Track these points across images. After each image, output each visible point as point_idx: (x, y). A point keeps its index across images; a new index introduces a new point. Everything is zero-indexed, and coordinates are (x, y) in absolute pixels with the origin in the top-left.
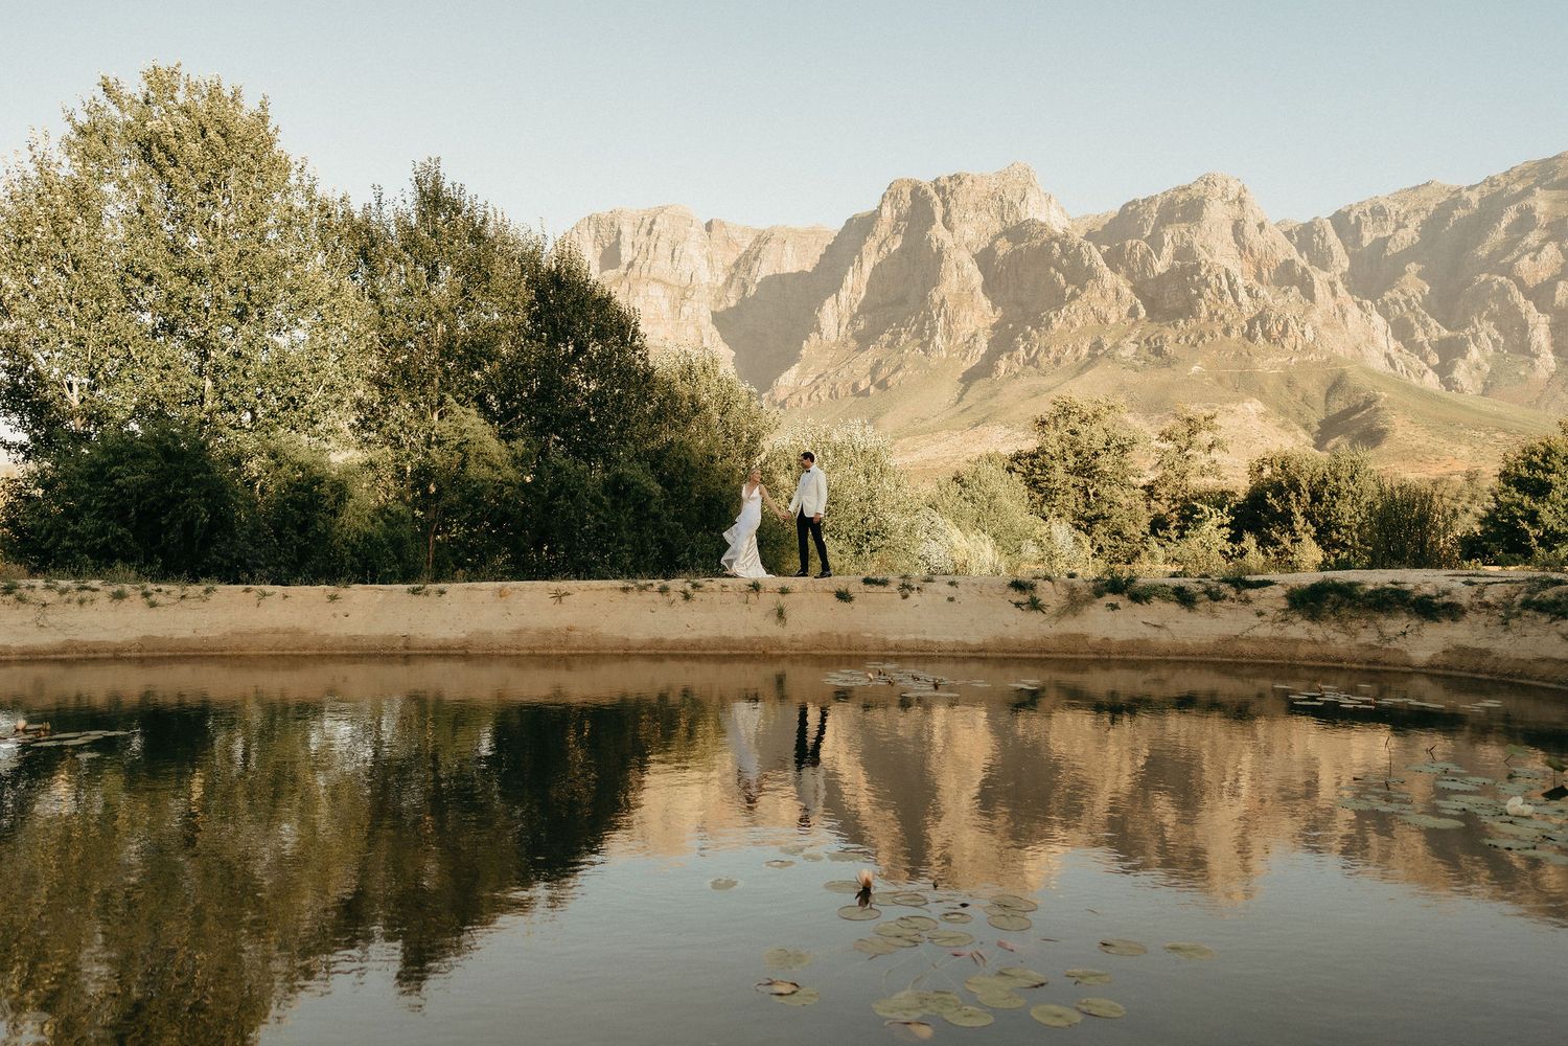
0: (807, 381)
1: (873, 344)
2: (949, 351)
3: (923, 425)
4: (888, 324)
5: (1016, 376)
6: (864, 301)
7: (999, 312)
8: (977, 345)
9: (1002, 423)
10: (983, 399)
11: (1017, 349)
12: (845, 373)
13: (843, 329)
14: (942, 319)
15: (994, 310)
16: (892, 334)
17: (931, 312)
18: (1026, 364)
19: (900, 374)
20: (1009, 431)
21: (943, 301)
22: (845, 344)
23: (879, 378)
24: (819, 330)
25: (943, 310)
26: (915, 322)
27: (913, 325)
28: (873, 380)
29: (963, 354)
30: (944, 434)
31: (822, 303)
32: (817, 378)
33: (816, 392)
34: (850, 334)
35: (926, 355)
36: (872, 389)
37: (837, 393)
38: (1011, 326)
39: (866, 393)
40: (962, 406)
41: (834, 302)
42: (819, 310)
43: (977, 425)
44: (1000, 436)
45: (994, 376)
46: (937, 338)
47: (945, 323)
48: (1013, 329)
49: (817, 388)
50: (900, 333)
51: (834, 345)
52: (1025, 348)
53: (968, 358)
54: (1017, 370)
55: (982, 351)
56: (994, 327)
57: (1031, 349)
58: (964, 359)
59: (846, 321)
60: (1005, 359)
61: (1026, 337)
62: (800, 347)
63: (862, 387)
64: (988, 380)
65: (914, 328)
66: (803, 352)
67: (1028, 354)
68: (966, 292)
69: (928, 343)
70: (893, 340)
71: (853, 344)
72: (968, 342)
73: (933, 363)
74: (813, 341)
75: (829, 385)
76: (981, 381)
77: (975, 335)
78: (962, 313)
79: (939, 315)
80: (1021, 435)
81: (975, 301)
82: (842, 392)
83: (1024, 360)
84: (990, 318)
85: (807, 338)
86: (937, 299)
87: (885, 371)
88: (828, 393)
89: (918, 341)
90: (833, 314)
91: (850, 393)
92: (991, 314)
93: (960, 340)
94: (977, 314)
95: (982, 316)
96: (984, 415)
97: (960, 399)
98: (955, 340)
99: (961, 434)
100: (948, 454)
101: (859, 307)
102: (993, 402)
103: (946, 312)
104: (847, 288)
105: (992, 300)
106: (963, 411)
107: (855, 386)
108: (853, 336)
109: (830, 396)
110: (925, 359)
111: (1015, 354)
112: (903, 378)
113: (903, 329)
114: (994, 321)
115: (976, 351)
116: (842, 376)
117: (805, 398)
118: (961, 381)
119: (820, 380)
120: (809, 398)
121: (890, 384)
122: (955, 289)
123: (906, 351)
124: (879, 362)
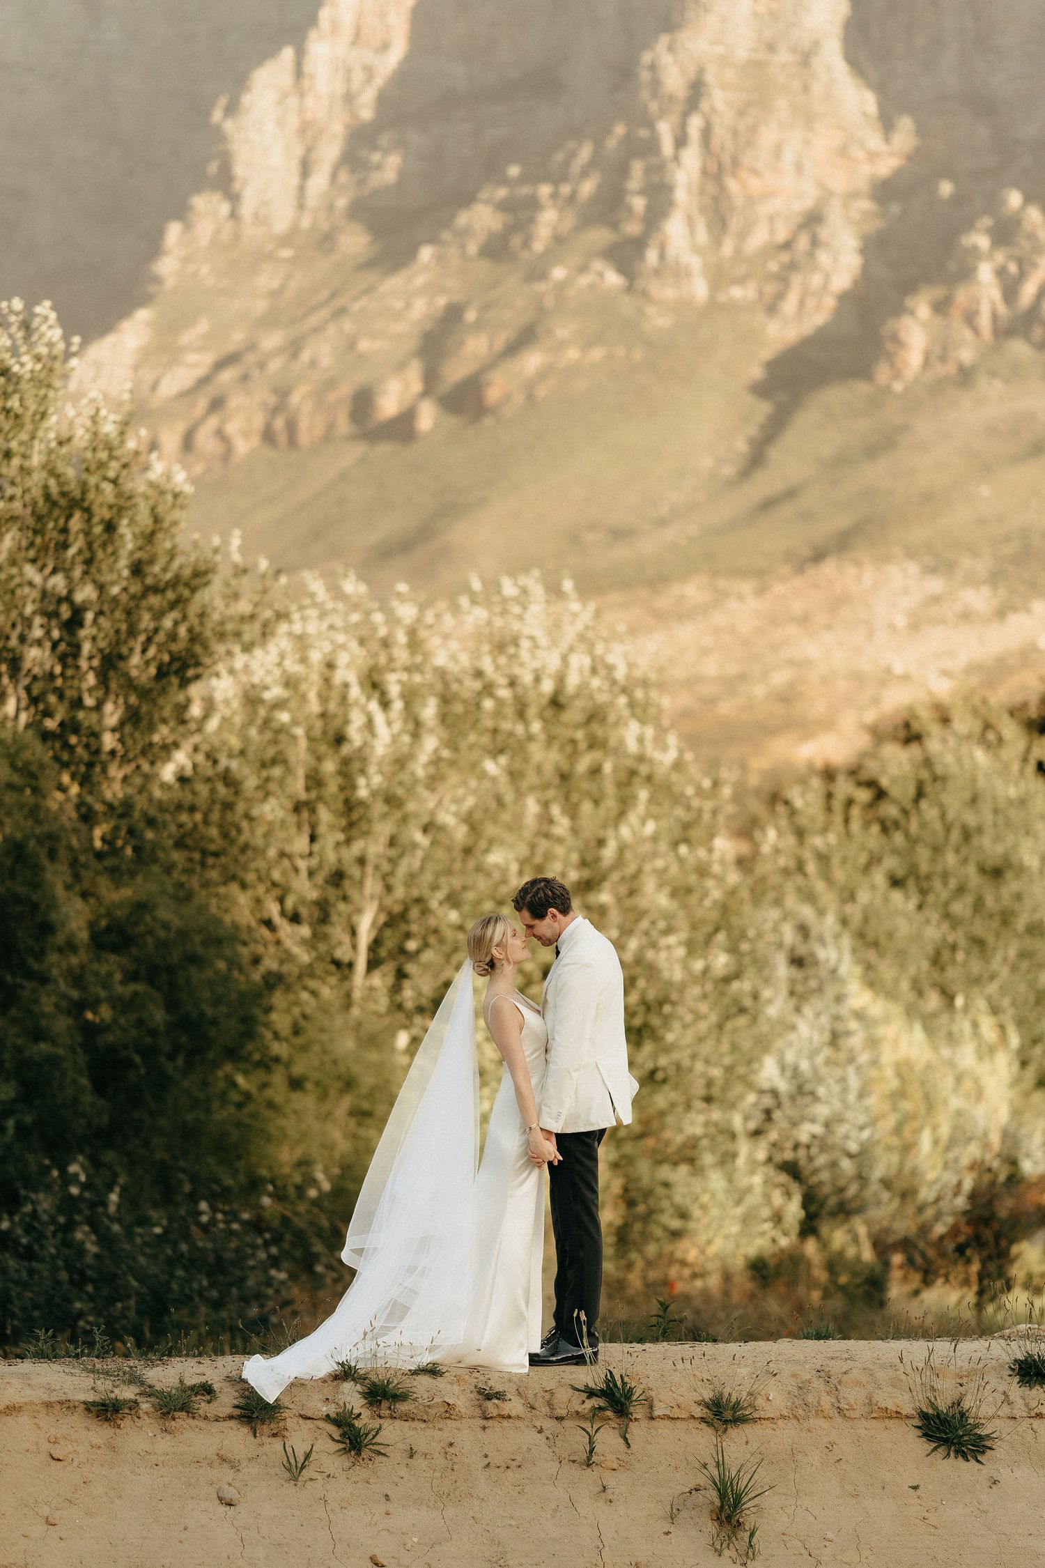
0: (175, 382)
1: (434, 240)
2: (719, 278)
3: (621, 553)
4: (492, 170)
5: (965, 376)
6: (402, 76)
7: (905, 135)
8: (823, 258)
9: (911, 553)
10: (838, 463)
11: (966, 274)
12: (323, 351)
13: (319, 182)
14: (692, 158)
15: (887, 124)
16: (505, 207)
17: (651, 125)
18: (1004, 331)
19: (532, 361)
20: (936, 585)
21: (697, 89)
22: (326, 241)
23: (455, 372)
24: (225, 184)
25: (695, 123)
26: (594, 162)
27: (584, 174)
28: (431, 378)
29: (770, 289)
30: (693, 590)
31: (240, 83)
32: (220, 365)
33: (213, 422)
34: (342, 203)
35: (629, 289)
36: (427, 417)
37: (291, 426)
38: (946, 189)
39: (403, 427)
40: (765, 484)
41: (287, 79)
42: (232, 109)
43: (819, 556)
44: (906, 603)
45: (883, 373)
46: (675, 229)
47: (704, 172)
48: (958, 200)
49: (217, 404)
50: (533, 205)
51: (286, 240)
52: (1001, 272)
53: (790, 305)
54: (966, 355)
55: (842, 281)
56: (884, 191)
57: (1022, 276)
58: (772, 308)
59: (330, 151)
60: (923, 310)
61: (1005, 232)
62: (154, 247)
63: (389, 405)
64: (862, 388)
65: (588, 188)
66: (167, 267)
67: (1010, 291)
68: (784, 56)
69: (638, 245)
70: (509, 230)
71: (355, 242)
72: (787, 246)
73: (658, 320)
74: (204, 230)
75: (262, 395)
76: (836, 396)
77: (812, 220)
78: (768, 136)
79: (681, 141)
80: (979, 599)
81: (817, 88)
82: (310, 427)
83: (995, 316)
84: (873, 156)
85: (181, 212)
86: (674, 81)
87: (476, 347)
88: (258, 421)
89: (600, 236)
90: (281, 123)
91: (344, 426)
92: (875, 141)
93: (759, 238)
94: (825, 140)
95: (843, 151)
96: (843, 521)
97: (756, 460)
98: (743, 235)
99: (761, 591)
100: (711, 667)
101: (383, 99)
102: (875, 473)
103: (707, 133)
104: (335, 26)
105: (881, 89)
106: (768, 505)
107: (362, 402)
108: (361, 211)
109: (268, 436)
110: (627, 305)
111: (962, 296)
112: (544, 373)
113: (545, 190)
114: (886, 166)
115: (816, 280)
116: (313, 363)
117: (171, 440)
118: (761, 390)
119: (227, 375)
120: (188, 443)
121: (493, 394)
122: (743, 45)
123: (559, 273)
124: (453, 314)
